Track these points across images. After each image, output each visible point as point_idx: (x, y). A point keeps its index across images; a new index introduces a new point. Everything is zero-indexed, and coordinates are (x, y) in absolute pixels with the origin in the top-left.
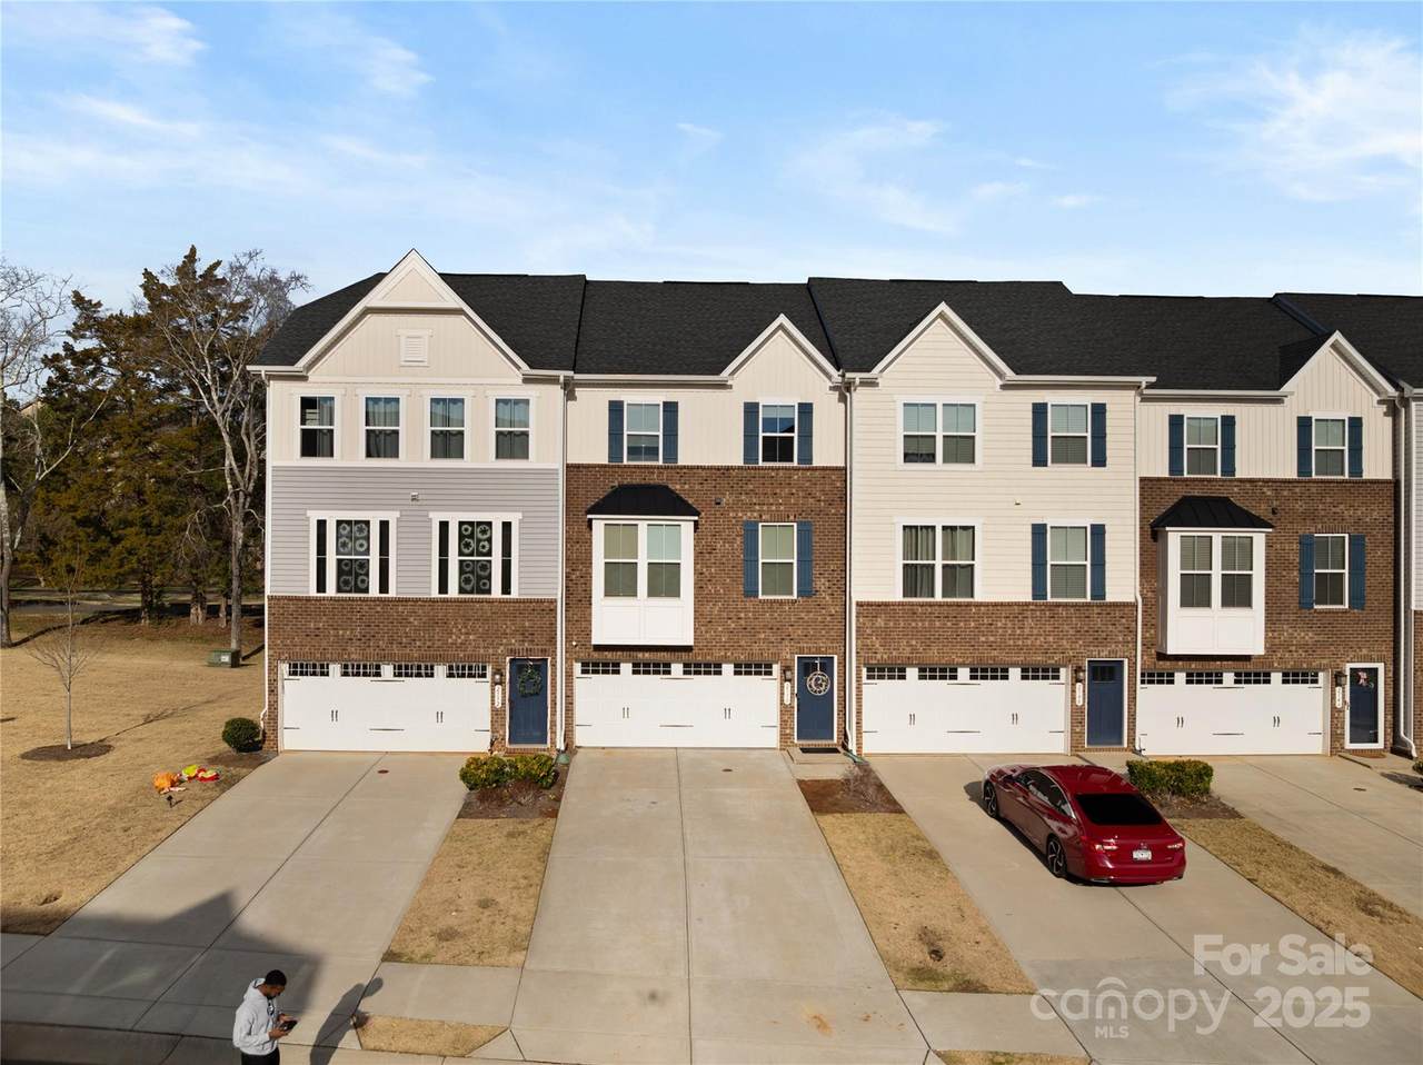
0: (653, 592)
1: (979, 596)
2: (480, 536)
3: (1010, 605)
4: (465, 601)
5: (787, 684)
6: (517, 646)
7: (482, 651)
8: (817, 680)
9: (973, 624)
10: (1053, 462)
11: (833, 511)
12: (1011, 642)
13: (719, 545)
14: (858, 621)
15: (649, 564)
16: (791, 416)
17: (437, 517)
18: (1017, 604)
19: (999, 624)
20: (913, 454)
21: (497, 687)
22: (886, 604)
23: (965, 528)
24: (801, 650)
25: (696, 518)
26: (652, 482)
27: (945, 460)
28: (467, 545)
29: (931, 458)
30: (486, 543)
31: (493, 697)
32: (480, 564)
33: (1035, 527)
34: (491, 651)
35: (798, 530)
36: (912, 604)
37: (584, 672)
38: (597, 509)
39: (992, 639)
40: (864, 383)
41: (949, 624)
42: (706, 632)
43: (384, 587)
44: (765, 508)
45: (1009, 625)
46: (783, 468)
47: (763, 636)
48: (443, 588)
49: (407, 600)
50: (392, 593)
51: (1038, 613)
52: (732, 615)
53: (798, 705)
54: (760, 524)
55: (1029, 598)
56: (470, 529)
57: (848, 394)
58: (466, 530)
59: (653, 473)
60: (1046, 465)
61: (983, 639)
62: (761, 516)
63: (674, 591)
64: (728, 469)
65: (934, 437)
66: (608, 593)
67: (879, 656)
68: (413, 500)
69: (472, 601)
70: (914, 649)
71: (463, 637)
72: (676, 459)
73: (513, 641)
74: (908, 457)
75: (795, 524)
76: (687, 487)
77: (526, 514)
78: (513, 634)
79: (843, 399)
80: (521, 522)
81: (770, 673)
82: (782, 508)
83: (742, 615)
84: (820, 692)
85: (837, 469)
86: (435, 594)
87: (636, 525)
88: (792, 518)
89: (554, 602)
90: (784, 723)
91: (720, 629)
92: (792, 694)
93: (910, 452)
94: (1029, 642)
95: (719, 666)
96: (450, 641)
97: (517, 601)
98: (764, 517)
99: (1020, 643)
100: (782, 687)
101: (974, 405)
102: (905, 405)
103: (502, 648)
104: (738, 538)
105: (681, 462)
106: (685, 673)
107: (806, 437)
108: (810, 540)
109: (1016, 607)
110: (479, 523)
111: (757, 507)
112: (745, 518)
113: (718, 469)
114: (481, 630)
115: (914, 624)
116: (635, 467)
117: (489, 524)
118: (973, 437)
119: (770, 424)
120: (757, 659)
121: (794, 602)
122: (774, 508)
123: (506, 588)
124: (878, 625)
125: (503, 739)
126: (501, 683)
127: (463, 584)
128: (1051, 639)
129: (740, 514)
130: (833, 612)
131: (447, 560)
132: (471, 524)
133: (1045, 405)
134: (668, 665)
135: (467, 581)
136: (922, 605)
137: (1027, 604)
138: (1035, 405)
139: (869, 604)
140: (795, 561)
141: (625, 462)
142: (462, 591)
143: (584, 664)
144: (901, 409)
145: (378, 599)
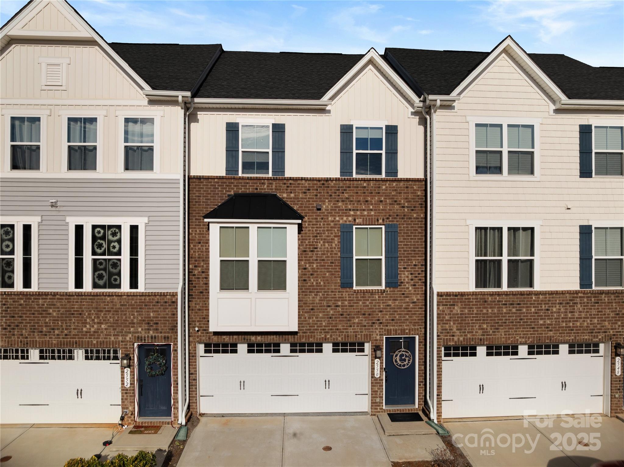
0: (263, 285)
1: (538, 286)
2: (111, 237)
3: (563, 293)
4: (97, 295)
5: (377, 361)
6: (143, 334)
7: (113, 338)
8: (402, 356)
9: (533, 310)
10: (596, 174)
11: (415, 215)
12: (564, 324)
13: (320, 245)
14: (438, 308)
15: (259, 261)
16: (380, 137)
17: (73, 221)
18: (569, 292)
19: (554, 310)
20: (483, 167)
21: (126, 370)
22: (462, 294)
23: (525, 229)
24: (389, 332)
25: (300, 221)
26: (263, 191)
27: (510, 172)
28: (100, 246)
29: (498, 170)
30: (116, 244)
31: (123, 378)
32: (111, 262)
33: (582, 228)
34: (120, 338)
35: (385, 232)
36: (483, 294)
37: (206, 351)
38: (215, 214)
39: (548, 322)
40: (442, 107)
41: (514, 310)
42: (309, 318)
43: (27, 283)
44: (358, 213)
45: (562, 310)
46: (373, 180)
47: (357, 321)
48: (79, 283)
49: (47, 294)
50: (34, 288)
51: (585, 300)
52: (331, 303)
53: (386, 377)
54: (354, 227)
55: (577, 287)
56: (102, 231)
57: (428, 117)
58: (99, 232)
59: (264, 184)
60: (591, 177)
61: (541, 322)
62: (355, 220)
63: (281, 285)
64: (327, 180)
65: (501, 152)
66: (223, 287)
67: (456, 339)
68: (52, 206)
69: (103, 294)
70: (485, 332)
71: (95, 326)
72: (284, 172)
73: (140, 329)
74: (480, 170)
75: (383, 227)
76: (292, 195)
77: (151, 219)
78: (140, 323)
79: (423, 122)
80: (146, 225)
81: (363, 350)
82: (373, 213)
83: (340, 303)
84: (404, 366)
85: (418, 180)
86: (71, 288)
87: (248, 227)
88: (381, 221)
89: (174, 295)
90: (374, 394)
91: (321, 315)
92: (381, 369)
93: (481, 165)
94: (578, 324)
95: (320, 345)
96: (84, 329)
97: (142, 295)
98: (357, 221)
99: (571, 324)
100: (373, 363)
101: (532, 127)
102: (477, 125)
103: (130, 335)
104: (336, 239)
105: (288, 174)
106: (292, 351)
107: (392, 153)
108: (396, 240)
109: (567, 295)
110: (110, 227)
111: (352, 213)
112: (341, 222)
113: (319, 180)
114: (112, 320)
115: (485, 311)
116: (248, 178)
117: (119, 227)
118: (532, 153)
119: (362, 143)
120: (352, 340)
121: (382, 292)
122: (366, 213)
123: (134, 283)
124: (455, 312)
125: (133, 414)
126: (129, 366)
127: (97, 280)
128: (596, 321)
129: (337, 219)
130: (415, 300)
131: (82, 259)
132: (103, 227)
133: (590, 126)
134: (278, 345)
135: (100, 277)
136: (492, 294)
137: (577, 292)
138: (581, 127)
139: (448, 294)
140: (383, 258)
141: (240, 174)
142: (95, 285)
143: (206, 345)
144: (473, 129)
145: (21, 293)
